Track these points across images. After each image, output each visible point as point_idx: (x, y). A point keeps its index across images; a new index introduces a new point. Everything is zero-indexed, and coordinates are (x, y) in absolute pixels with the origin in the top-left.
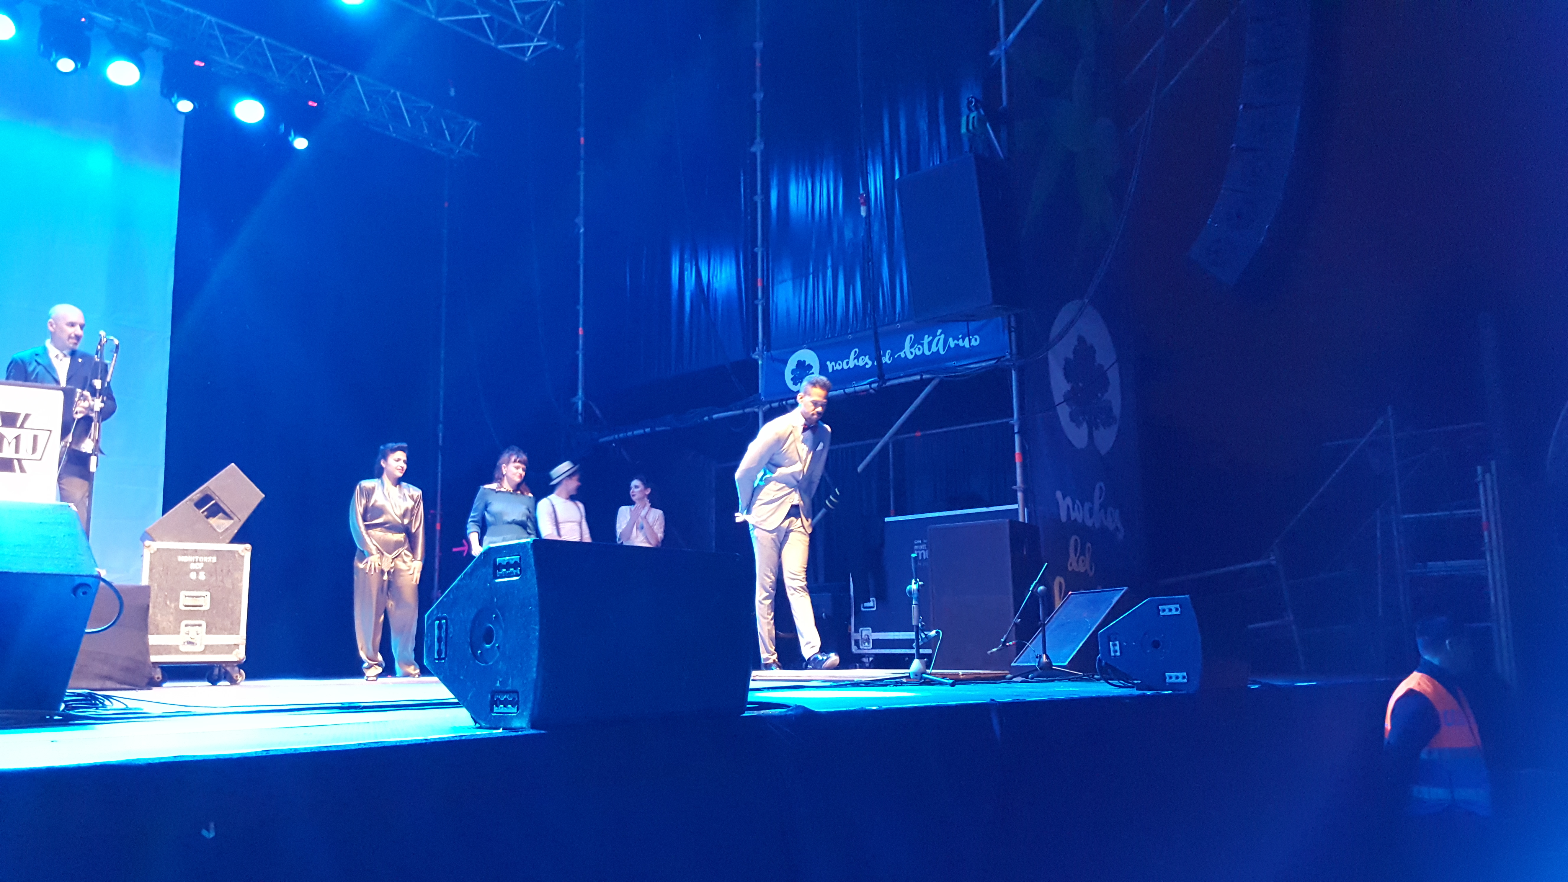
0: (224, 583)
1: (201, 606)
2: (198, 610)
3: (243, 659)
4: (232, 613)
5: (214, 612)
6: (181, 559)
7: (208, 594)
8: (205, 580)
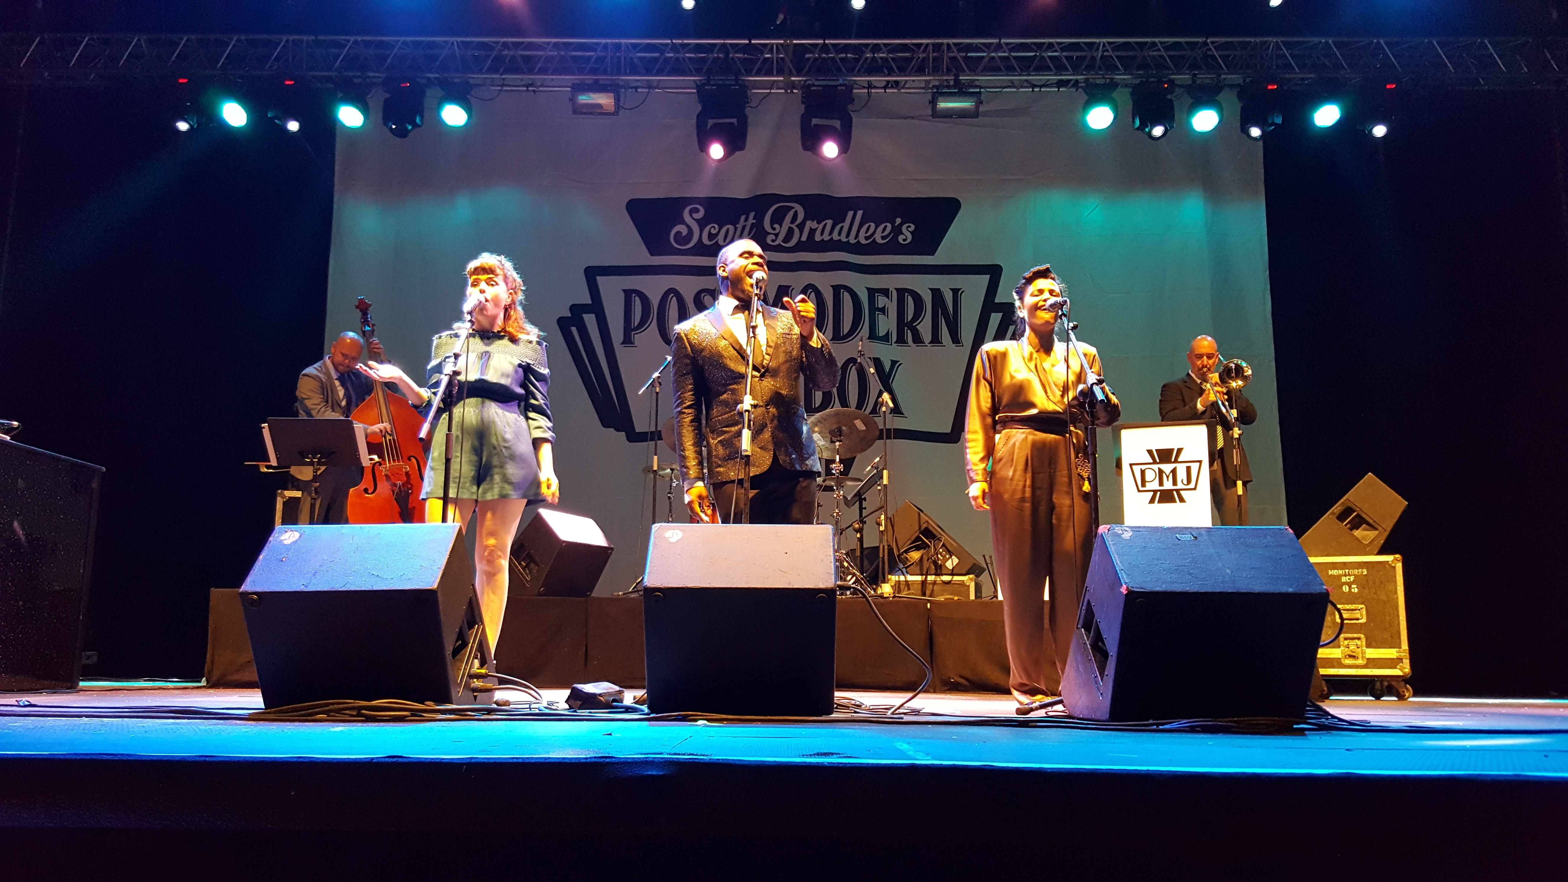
0: (1378, 595)
1: (1358, 619)
2: (1355, 623)
3: (1408, 674)
4: (1390, 626)
5: (1372, 625)
6: (1330, 572)
7: (1363, 606)
8: (1358, 592)
